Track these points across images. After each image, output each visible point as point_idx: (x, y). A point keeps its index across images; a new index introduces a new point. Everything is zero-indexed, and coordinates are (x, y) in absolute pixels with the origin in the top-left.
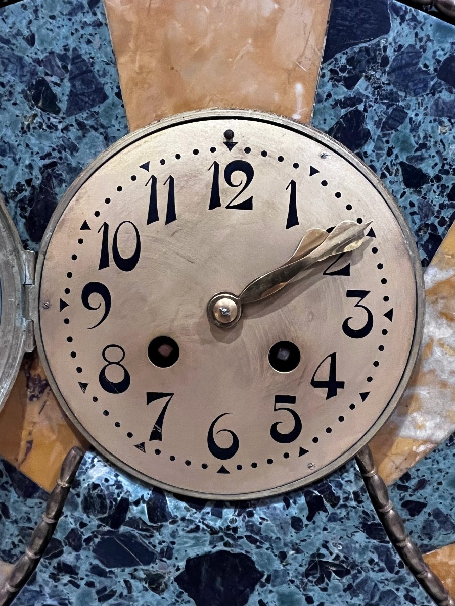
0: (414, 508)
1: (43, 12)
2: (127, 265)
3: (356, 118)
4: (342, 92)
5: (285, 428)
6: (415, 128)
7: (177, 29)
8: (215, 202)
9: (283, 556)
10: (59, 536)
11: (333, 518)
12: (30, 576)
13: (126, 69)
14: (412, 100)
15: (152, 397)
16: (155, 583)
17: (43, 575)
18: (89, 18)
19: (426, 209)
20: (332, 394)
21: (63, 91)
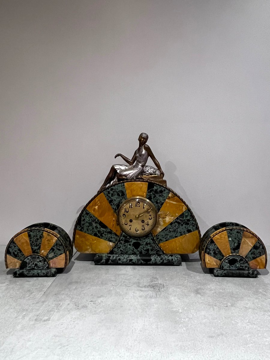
0: (158, 238)
1: (119, 186)
2: (127, 212)
3: (151, 196)
4: (149, 194)
5: (143, 229)
6: (157, 197)
7: (132, 188)
8: (136, 206)
9: (143, 242)
10: (120, 239)
11: (148, 238)
12: (117, 244)
13: (127, 192)
14: (157, 195)
15: (130, 225)
16: (130, 245)
17: (119, 244)
18: (123, 187)
19: (158, 206)
20: (148, 225)
21: (121, 195)
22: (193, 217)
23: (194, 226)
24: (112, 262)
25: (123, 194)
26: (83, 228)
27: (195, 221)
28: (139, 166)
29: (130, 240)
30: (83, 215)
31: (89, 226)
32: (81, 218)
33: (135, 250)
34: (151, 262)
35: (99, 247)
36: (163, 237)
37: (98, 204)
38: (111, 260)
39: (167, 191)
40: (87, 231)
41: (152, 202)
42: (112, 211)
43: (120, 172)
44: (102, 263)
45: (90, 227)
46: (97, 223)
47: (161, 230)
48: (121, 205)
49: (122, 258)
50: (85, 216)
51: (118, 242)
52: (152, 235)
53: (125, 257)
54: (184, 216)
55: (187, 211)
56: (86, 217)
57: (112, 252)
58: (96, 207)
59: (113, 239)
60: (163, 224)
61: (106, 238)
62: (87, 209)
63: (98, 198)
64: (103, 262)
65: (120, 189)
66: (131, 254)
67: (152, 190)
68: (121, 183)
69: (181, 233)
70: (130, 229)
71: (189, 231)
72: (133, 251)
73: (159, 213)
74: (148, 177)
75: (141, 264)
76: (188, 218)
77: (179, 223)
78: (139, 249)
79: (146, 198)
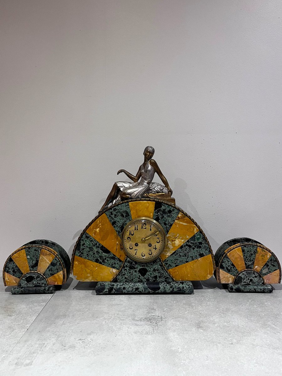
1: (123, 206)
2: (132, 235)
3: (158, 217)
4: (157, 214)
5: (150, 253)
6: (165, 218)
7: (137, 208)
8: (142, 228)
9: (150, 269)
10: (125, 266)
11: (156, 264)
12: (121, 270)
13: (132, 212)
14: (165, 215)
15: (135, 250)
16: (136, 271)
17: (123, 271)
18: (128, 207)
19: (167, 228)
20: (156, 249)
21: (125, 215)
22: (205, 239)
23: (206, 249)
24: (116, 291)
25: (127, 215)
26: (82, 253)
27: (208, 243)
28: (145, 183)
29: (136, 266)
30: (83, 239)
31: (89, 251)
32: (81, 242)
33: (142, 277)
34: (159, 291)
35: (101, 274)
36: (173, 263)
37: (99, 226)
38: (115, 289)
39: (176, 211)
40: (87, 257)
41: (160, 223)
42: (116, 233)
43: (123, 190)
44: (104, 293)
45: (90, 253)
46: (99, 248)
47: (170, 255)
48: (125, 227)
49: (127, 286)
50: (85, 239)
51: (122, 269)
52: (160, 260)
53: (131, 285)
54: (195, 239)
55: (199, 232)
56: (86, 241)
57: (115, 280)
58: (98, 230)
59: (117, 266)
60: (172, 247)
61: (109, 265)
62: (87, 231)
63: (99, 219)
64: (106, 292)
65: (124, 209)
66: (137, 282)
67: (160, 210)
68: (126, 203)
69: (192, 257)
70: (136, 254)
71: (201, 255)
72: (139, 278)
73: (168, 235)
74: (154, 195)
75: (149, 293)
76: (200, 241)
77: (190, 246)
78: (146, 276)
79: (153, 219)
